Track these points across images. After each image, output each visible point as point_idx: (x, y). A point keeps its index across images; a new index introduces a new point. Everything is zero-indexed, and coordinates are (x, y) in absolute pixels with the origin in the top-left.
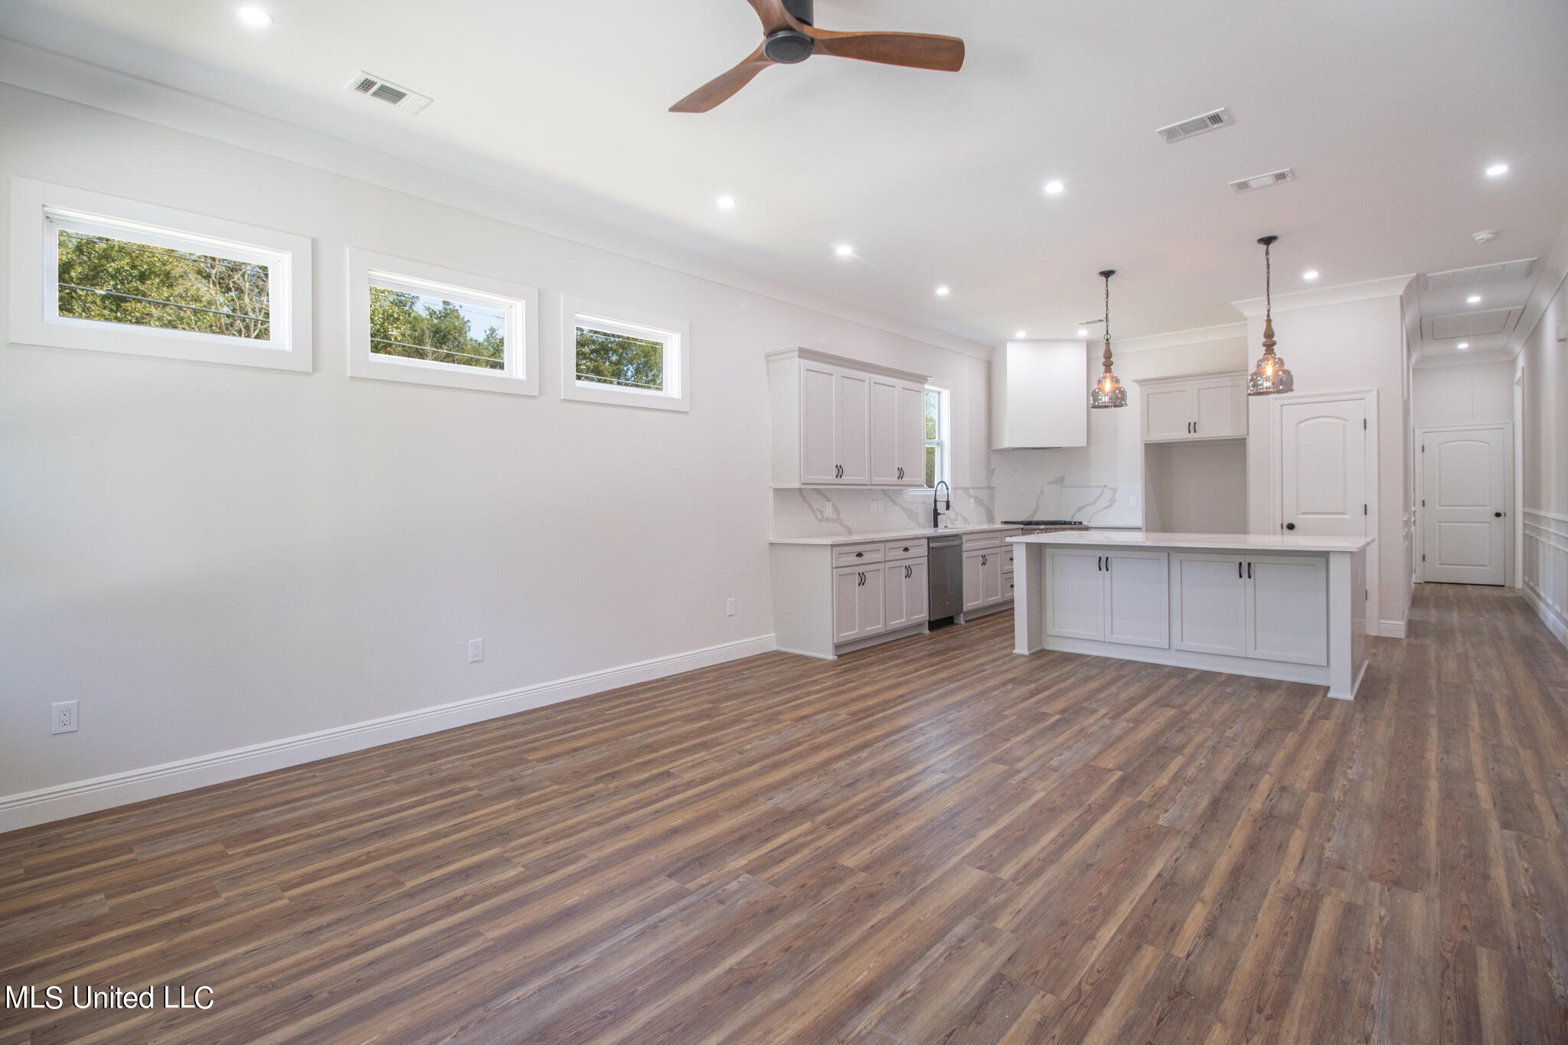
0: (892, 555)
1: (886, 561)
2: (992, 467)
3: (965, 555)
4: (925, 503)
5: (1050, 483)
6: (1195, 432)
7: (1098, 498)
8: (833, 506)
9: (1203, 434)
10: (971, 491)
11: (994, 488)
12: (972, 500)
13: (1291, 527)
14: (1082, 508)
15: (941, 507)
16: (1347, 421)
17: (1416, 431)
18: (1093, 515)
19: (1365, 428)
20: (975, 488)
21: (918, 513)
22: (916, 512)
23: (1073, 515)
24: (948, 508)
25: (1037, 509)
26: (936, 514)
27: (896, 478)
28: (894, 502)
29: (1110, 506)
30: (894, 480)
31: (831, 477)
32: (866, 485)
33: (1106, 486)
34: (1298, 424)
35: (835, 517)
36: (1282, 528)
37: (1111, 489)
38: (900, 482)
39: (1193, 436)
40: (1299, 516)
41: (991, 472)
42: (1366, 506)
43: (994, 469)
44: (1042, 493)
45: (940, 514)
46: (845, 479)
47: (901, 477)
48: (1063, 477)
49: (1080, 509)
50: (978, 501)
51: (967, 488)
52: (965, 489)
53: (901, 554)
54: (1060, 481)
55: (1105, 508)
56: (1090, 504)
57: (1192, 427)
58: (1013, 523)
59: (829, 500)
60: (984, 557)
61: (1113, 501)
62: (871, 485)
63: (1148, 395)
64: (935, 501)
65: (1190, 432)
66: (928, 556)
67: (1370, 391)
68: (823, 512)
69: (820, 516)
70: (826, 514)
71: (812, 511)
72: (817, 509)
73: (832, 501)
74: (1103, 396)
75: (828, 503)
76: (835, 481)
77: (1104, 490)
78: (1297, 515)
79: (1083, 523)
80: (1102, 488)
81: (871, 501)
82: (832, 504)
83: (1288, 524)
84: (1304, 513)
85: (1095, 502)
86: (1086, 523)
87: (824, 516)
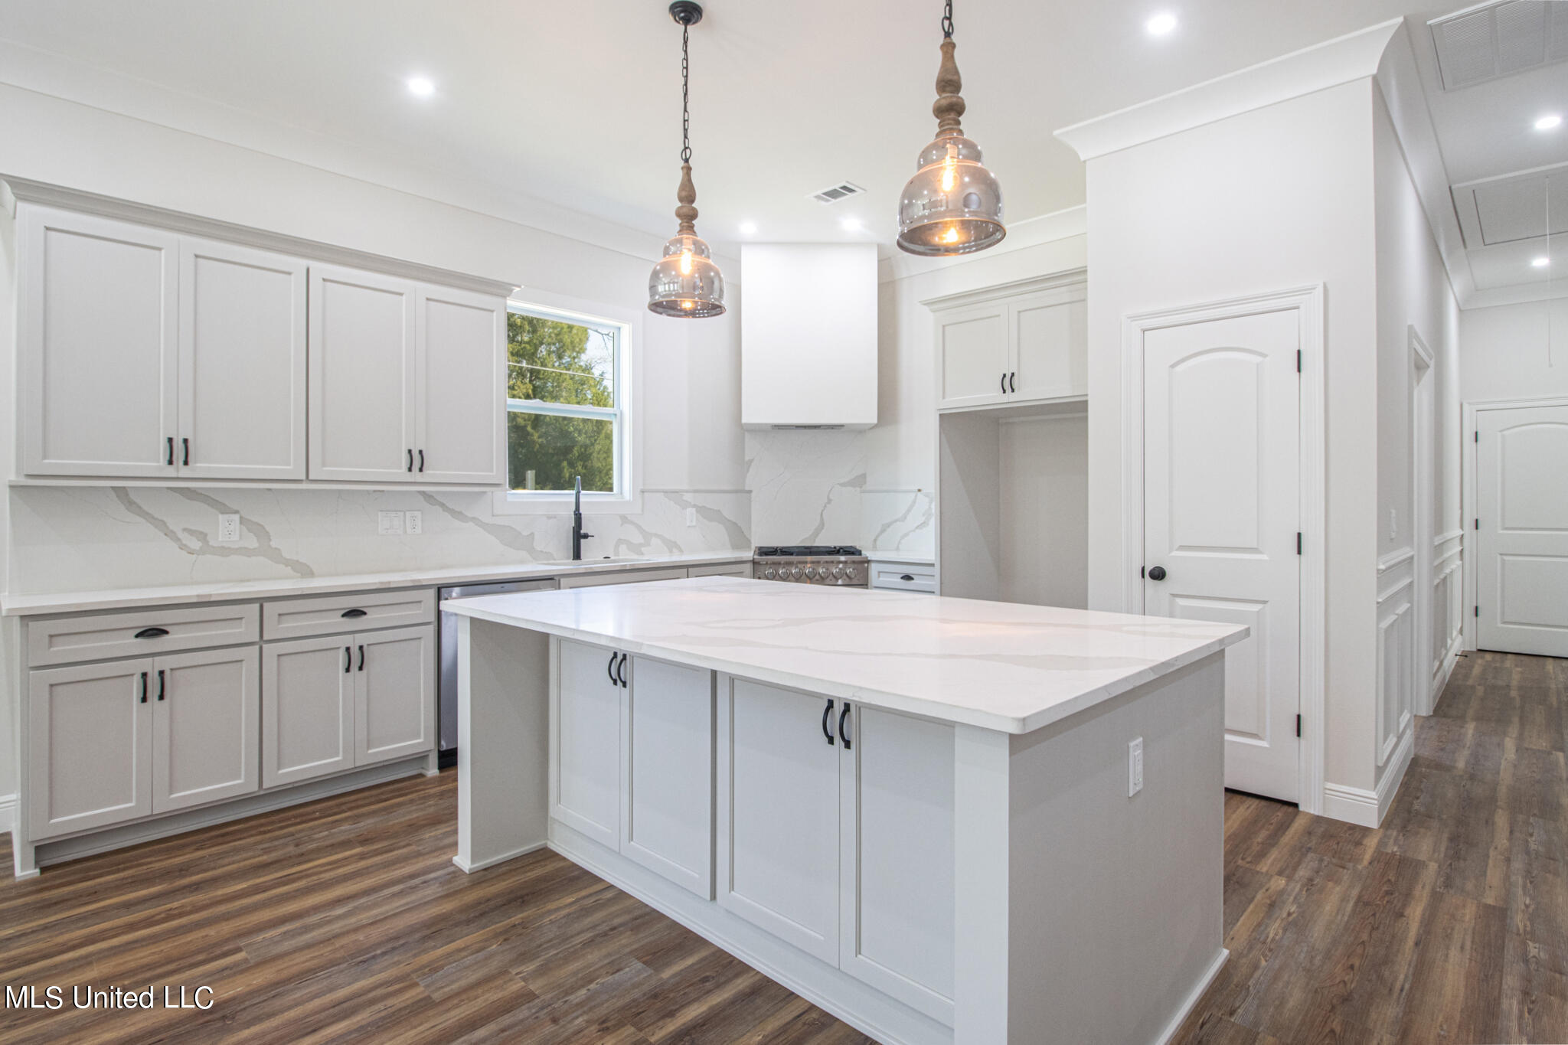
0: (290, 627)
2: (747, 458)
5: (843, 485)
6: (1013, 390)
7: (909, 511)
8: (246, 522)
9: (1028, 393)
10: (685, 498)
11: (750, 492)
12: (690, 512)
13: (1158, 574)
14: (889, 525)
16: (1264, 356)
17: (1466, 407)
18: (902, 538)
19: (1299, 370)
20: (699, 492)
23: (877, 538)
25: (821, 528)
26: (579, 534)
27: (405, 469)
30: (398, 472)
32: (292, 481)
33: (919, 490)
34: (1173, 366)
35: (253, 543)
36: (1143, 576)
37: (927, 495)
38: (418, 476)
39: (1010, 397)
40: (1175, 553)
41: (742, 465)
42: (1299, 535)
43: (751, 461)
44: (829, 501)
45: (587, 536)
47: (416, 467)
48: (863, 476)
49: (884, 528)
50: (705, 513)
51: (674, 493)
52: (669, 494)
54: (860, 481)
55: (918, 527)
56: (896, 521)
57: (1008, 382)
59: (229, 511)
61: (928, 515)
62: (312, 481)
63: (944, 326)
64: (577, 513)
65: (1004, 392)
66: (437, 624)
67: (1310, 290)
68: (206, 535)
69: (195, 544)
70: (220, 539)
71: (166, 535)
72: (185, 530)
73: (236, 512)
74: (665, 284)
75: (220, 516)
76: (170, 471)
77: (916, 496)
78: (1171, 550)
79: (863, 552)
80: (913, 495)
81: (380, 513)
82: (236, 517)
83: (1154, 569)
84: (1182, 548)
85: (904, 518)
86: (868, 554)
87: (210, 544)
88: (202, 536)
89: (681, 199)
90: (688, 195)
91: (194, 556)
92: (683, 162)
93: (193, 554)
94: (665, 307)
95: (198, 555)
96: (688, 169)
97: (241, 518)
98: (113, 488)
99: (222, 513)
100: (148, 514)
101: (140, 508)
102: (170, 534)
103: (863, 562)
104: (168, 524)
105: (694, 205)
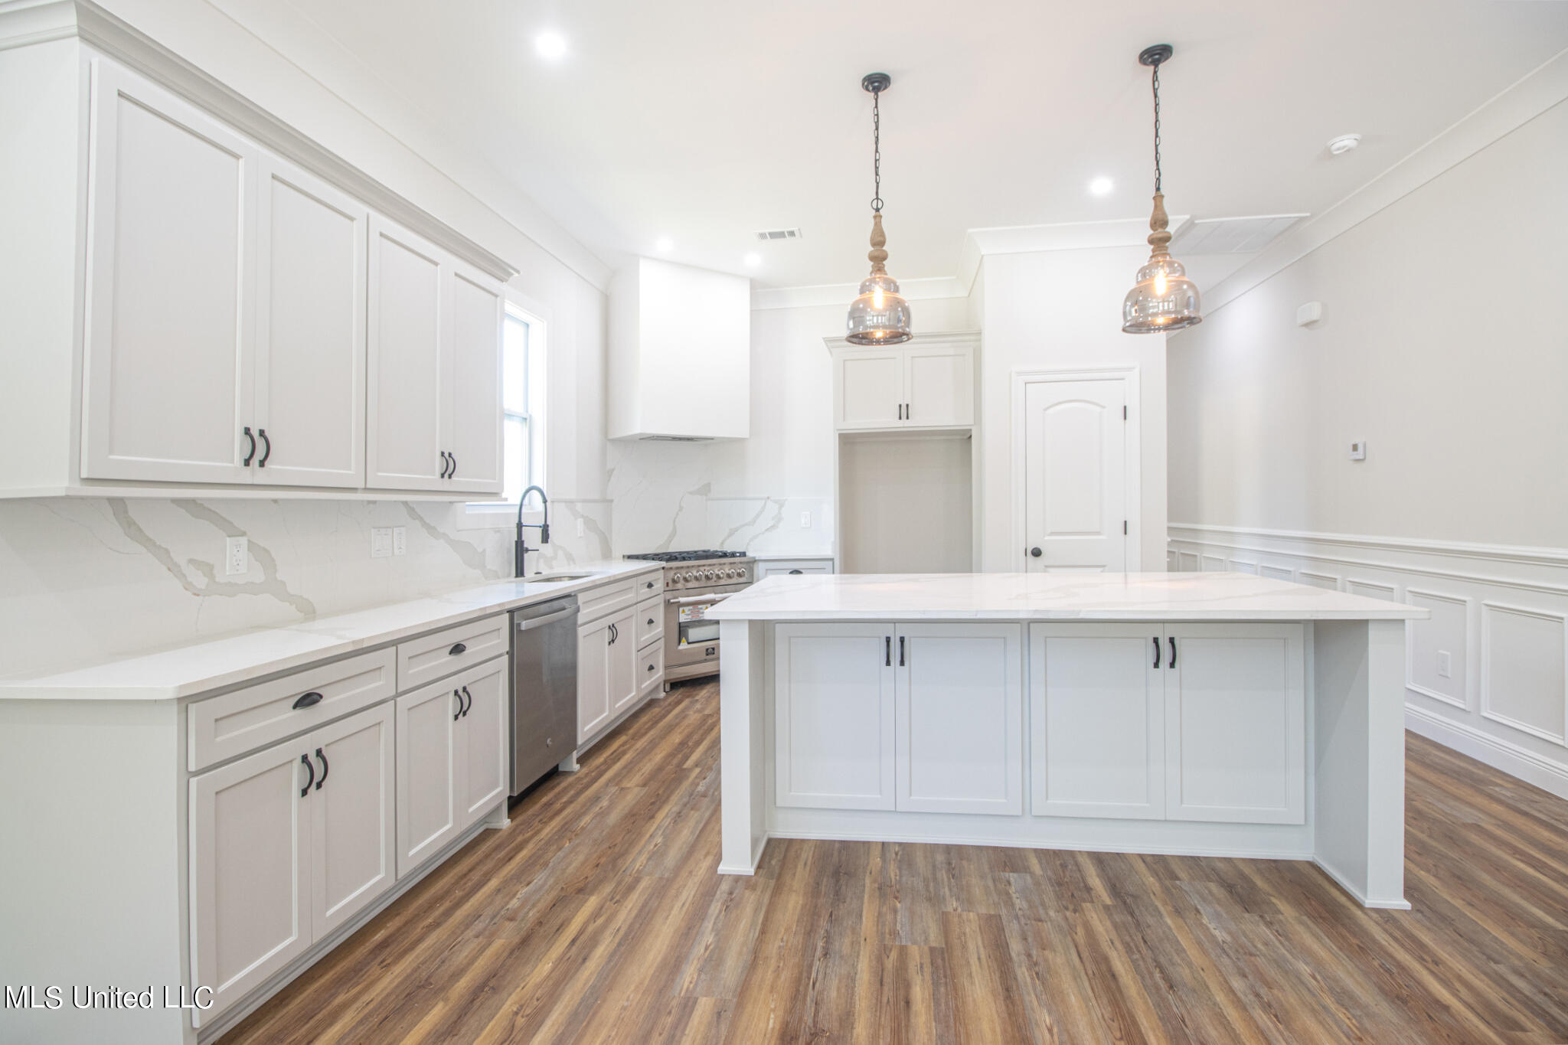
0: (416, 672)
1: (398, 695)
2: (609, 468)
3: (581, 632)
4: (497, 531)
5: (691, 493)
6: (908, 418)
7: (758, 516)
8: (252, 546)
9: (920, 420)
10: (579, 506)
11: (611, 501)
12: (580, 521)
13: (1037, 553)
14: (737, 530)
15: (532, 538)
16: (1104, 407)
18: (751, 540)
19: (1125, 419)
20: (584, 501)
21: (484, 550)
22: (480, 550)
23: (722, 543)
24: (545, 538)
25: (674, 533)
26: (520, 549)
27: (438, 475)
28: (431, 529)
29: (773, 527)
30: (433, 480)
31: (229, 464)
32: (354, 490)
33: (768, 498)
34: (1046, 409)
35: (259, 576)
36: (1026, 555)
37: (776, 502)
38: (446, 484)
39: (904, 423)
40: (1048, 538)
41: (607, 474)
42: (1125, 522)
43: (612, 470)
44: (681, 509)
45: (527, 550)
46: (278, 469)
47: (448, 473)
48: (709, 485)
49: (732, 533)
50: (589, 523)
51: (572, 502)
52: (570, 503)
53: (446, 662)
54: (705, 490)
55: (767, 530)
56: (746, 525)
57: (904, 411)
58: (645, 557)
59: (236, 533)
60: (612, 627)
61: (778, 519)
62: (366, 489)
63: (845, 361)
64: (520, 526)
65: (900, 418)
66: (511, 653)
67: (1130, 369)
68: (211, 567)
69: (200, 581)
70: (227, 573)
71: (169, 569)
72: (191, 561)
73: (244, 534)
74: (873, 316)
75: (228, 539)
76: (247, 476)
77: (765, 503)
78: (1044, 537)
79: (747, 554)
80: (763, 502)
81: (373, 530)
82: (243, 540)
83: (1034, 549)
84: (1053, 534)
85: (754, 521)
86: (750, 554)
87: (217, 580)
88: (208, 569)
89: (874, 244)
90: (878, 240)
91: (201, 597)
92: (874, 211)
93: (198, 595)
94: (860, 338)
95: (204, 596)
96: (878, 217)
97: (249, 541)
98: (111, 500)
99: (229, 536)
100: (149, 539)
101: (140, 530)
102: (173, 568)
103: (748, 563)
104: (172, 554)
105: (884, 248)
